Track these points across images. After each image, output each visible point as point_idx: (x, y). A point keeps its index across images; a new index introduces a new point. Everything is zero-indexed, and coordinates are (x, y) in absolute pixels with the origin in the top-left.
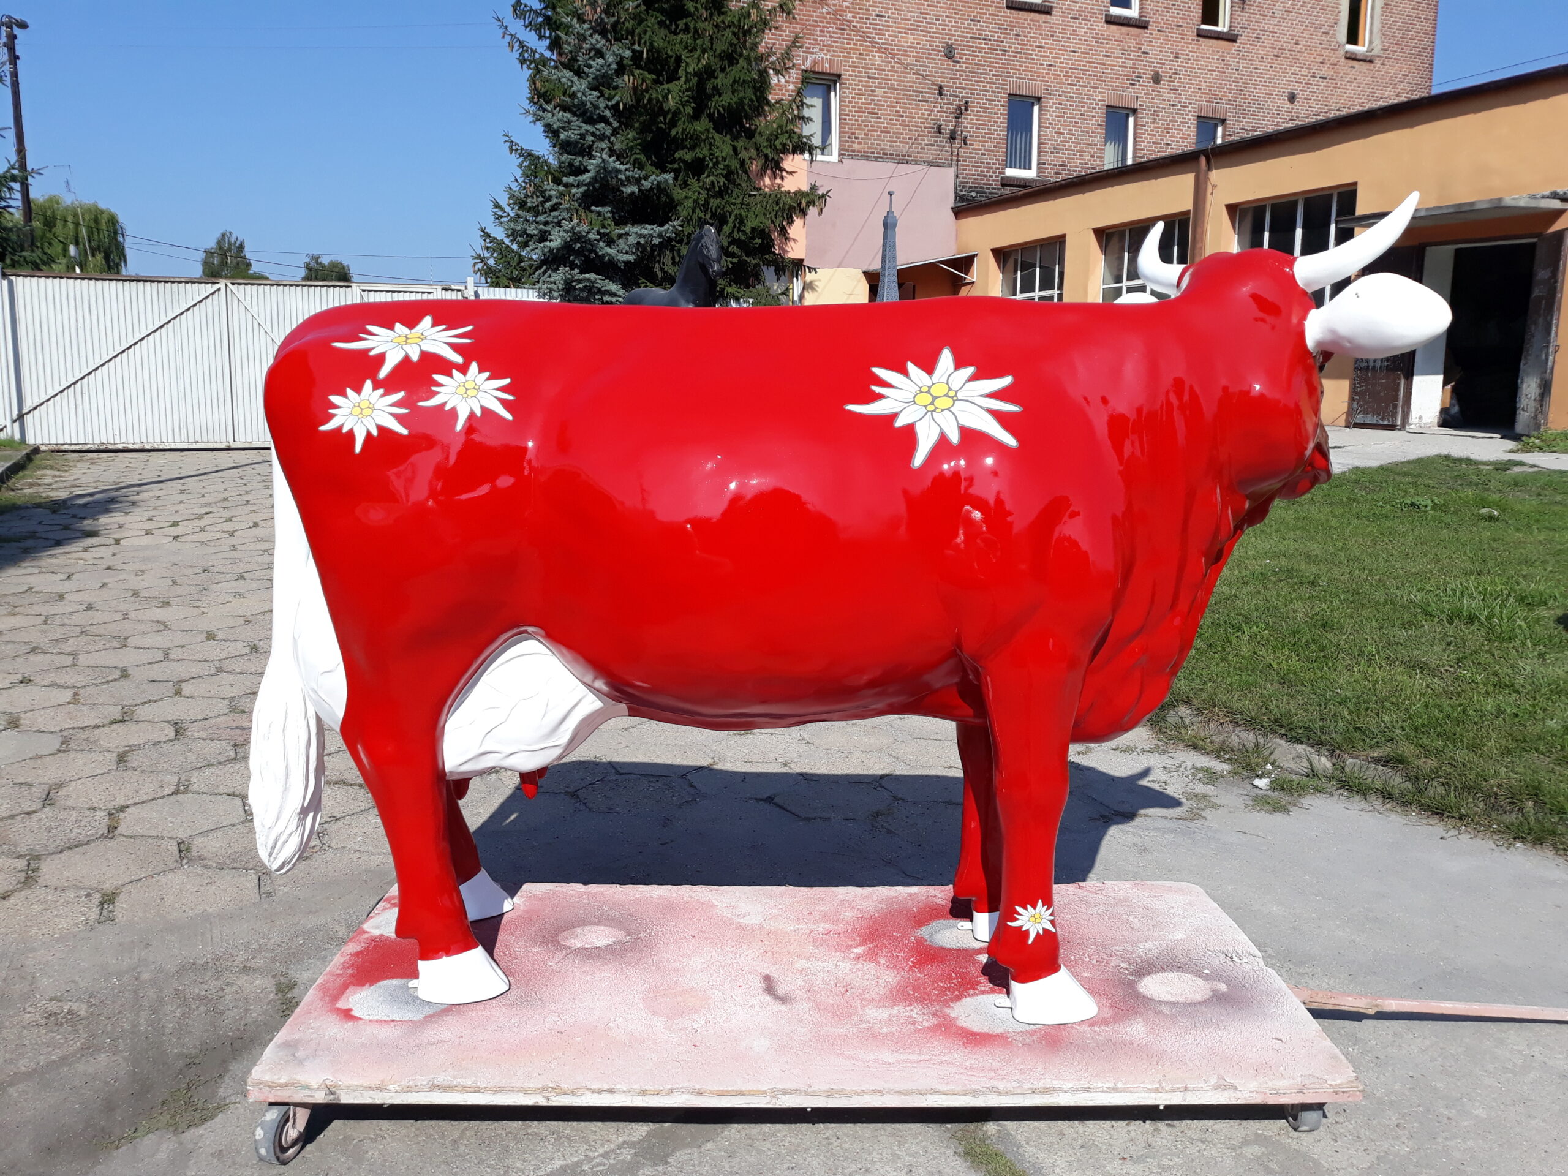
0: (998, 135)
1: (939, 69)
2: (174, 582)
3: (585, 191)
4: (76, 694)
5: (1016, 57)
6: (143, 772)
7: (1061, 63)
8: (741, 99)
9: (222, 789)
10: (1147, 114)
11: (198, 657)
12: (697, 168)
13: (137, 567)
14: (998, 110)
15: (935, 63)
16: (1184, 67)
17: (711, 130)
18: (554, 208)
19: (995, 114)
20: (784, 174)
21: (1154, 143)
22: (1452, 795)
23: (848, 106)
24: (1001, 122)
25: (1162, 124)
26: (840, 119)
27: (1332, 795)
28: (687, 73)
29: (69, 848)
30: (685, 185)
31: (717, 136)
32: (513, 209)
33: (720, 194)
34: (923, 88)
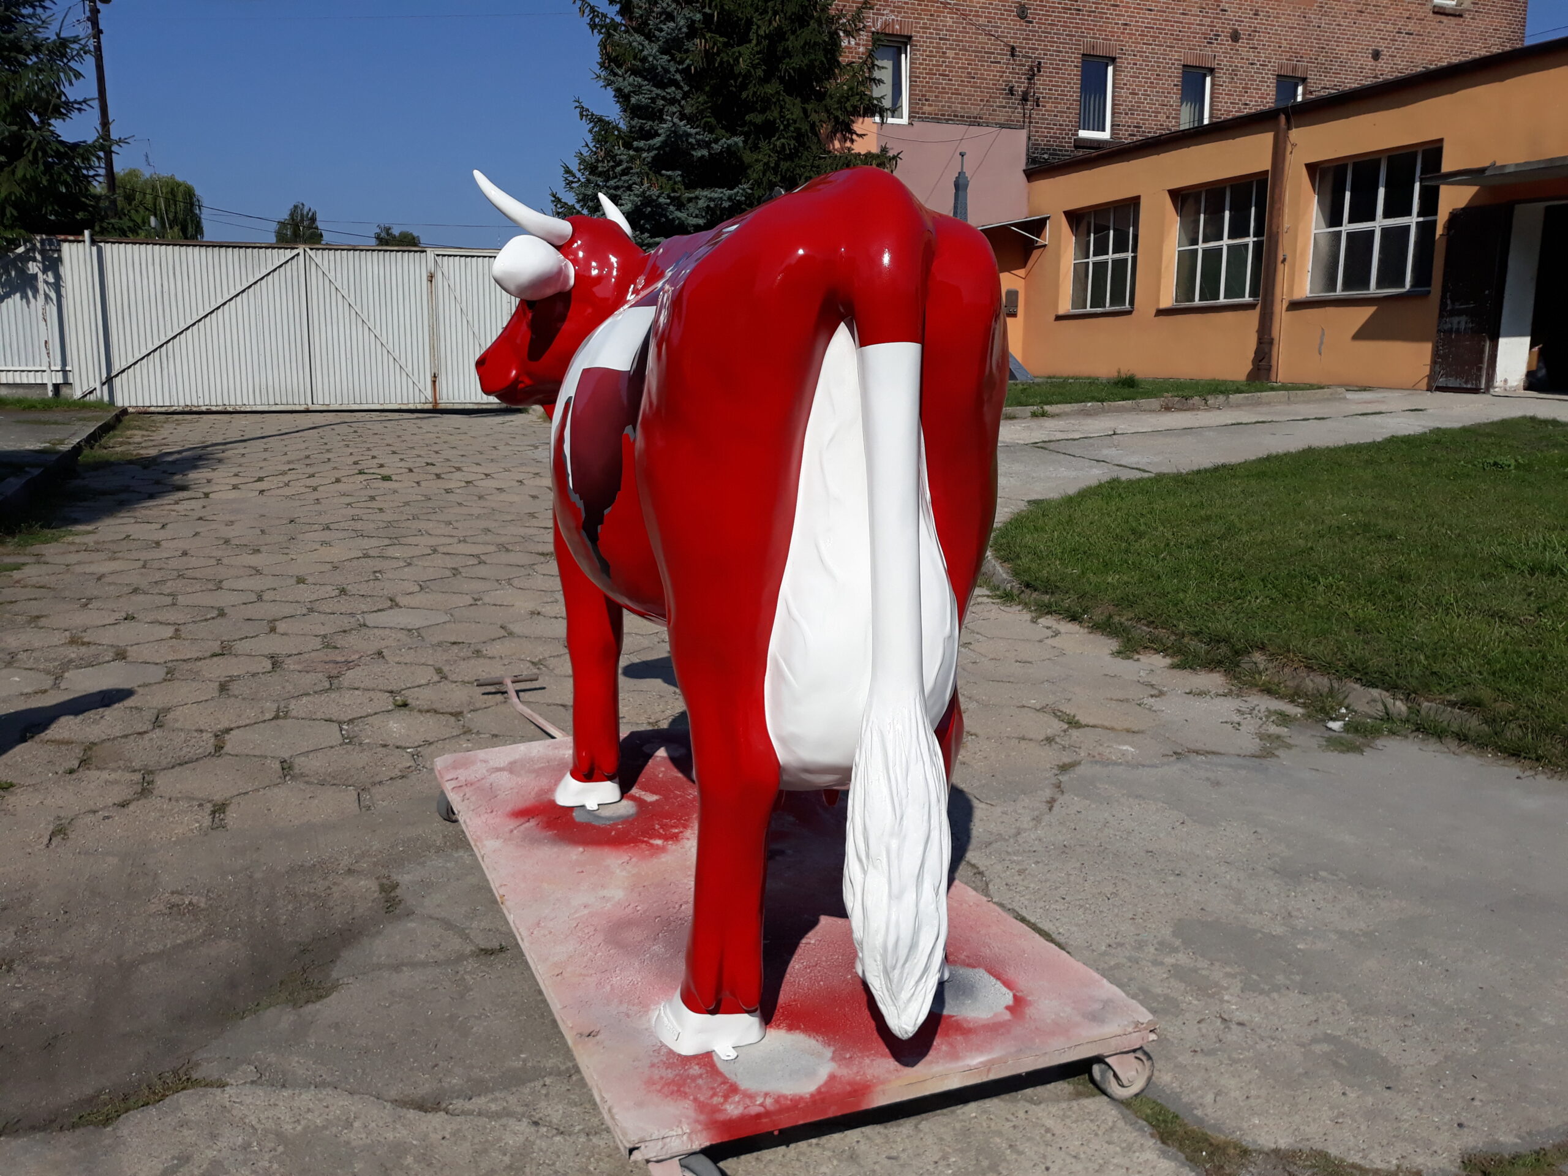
0: (1071, 96)
1: (1010, 29)
2: (263, 531)
3: (656, 155)
4: (177, 630)
5: (1090, 16)
6: (244, 699)
7: (1137, 22)
8: (812, 61)
9: (319, 715)
10: (1225, 74)
11: (290, 598)
12: (768, 130)
13: (229, 517)
14: (1071, 70)
15: (1008, 24)
16: (1264, 24)
17: (782, 92)
18: (625, 172)
19: (1069, 74)
20: (854, 137)
21: (1231, 103)
22: (1530, 737)
23: (918, 68)
24: (1074, 84)
25: (1241, 84)
26: (910, 82)
27: (1406, 737)
28: (758, 35)
29: (180, 765)
30: (755, 148)
31: (788, 99)
32: (583, 174)
33: (790, 157)
34: (995, 49)
